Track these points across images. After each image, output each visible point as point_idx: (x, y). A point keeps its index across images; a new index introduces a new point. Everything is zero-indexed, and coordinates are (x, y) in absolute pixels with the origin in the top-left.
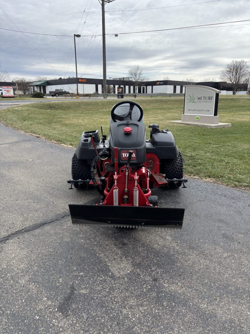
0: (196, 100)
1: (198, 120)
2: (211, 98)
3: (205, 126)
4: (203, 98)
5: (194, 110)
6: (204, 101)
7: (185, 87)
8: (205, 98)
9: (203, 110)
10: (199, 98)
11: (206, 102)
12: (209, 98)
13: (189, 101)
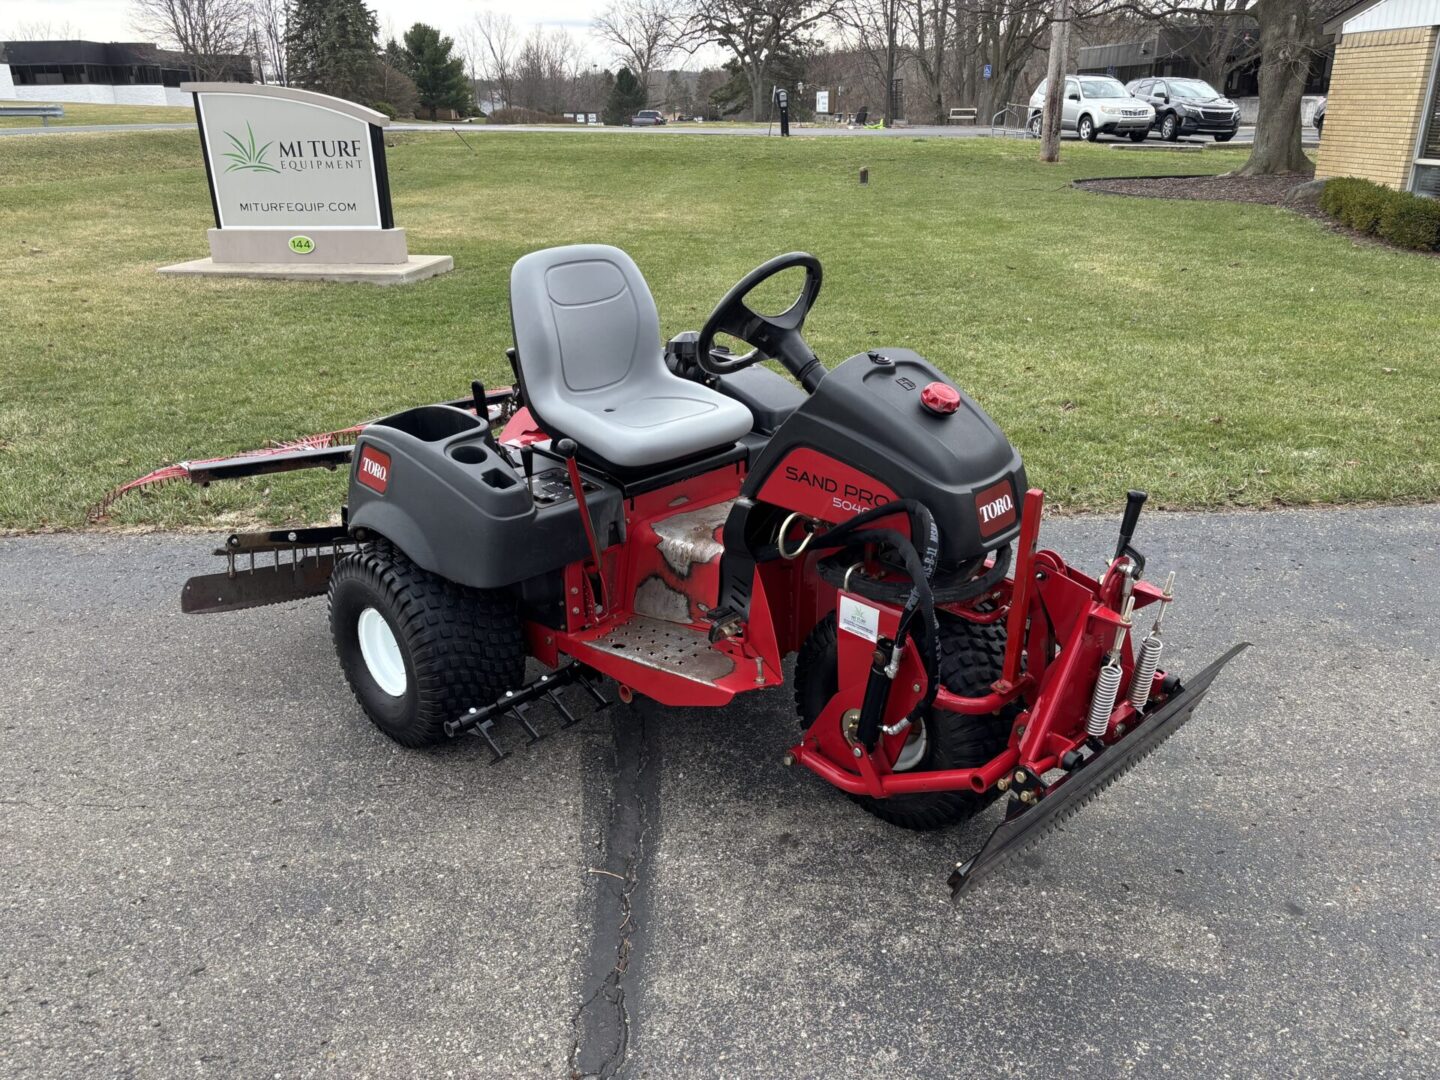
0: (273, 157)
1: (305, 250)
2: (350, 149)
3: (364, 280)
4: (307, 149)
5: (273, 207)
6: (319, 163)
7: (195, 95)
8: (319, 147)
9: (320, 206)
10: (287, 148)
11: (330, 165)
12: (342, 148)
13: (231, 161)
